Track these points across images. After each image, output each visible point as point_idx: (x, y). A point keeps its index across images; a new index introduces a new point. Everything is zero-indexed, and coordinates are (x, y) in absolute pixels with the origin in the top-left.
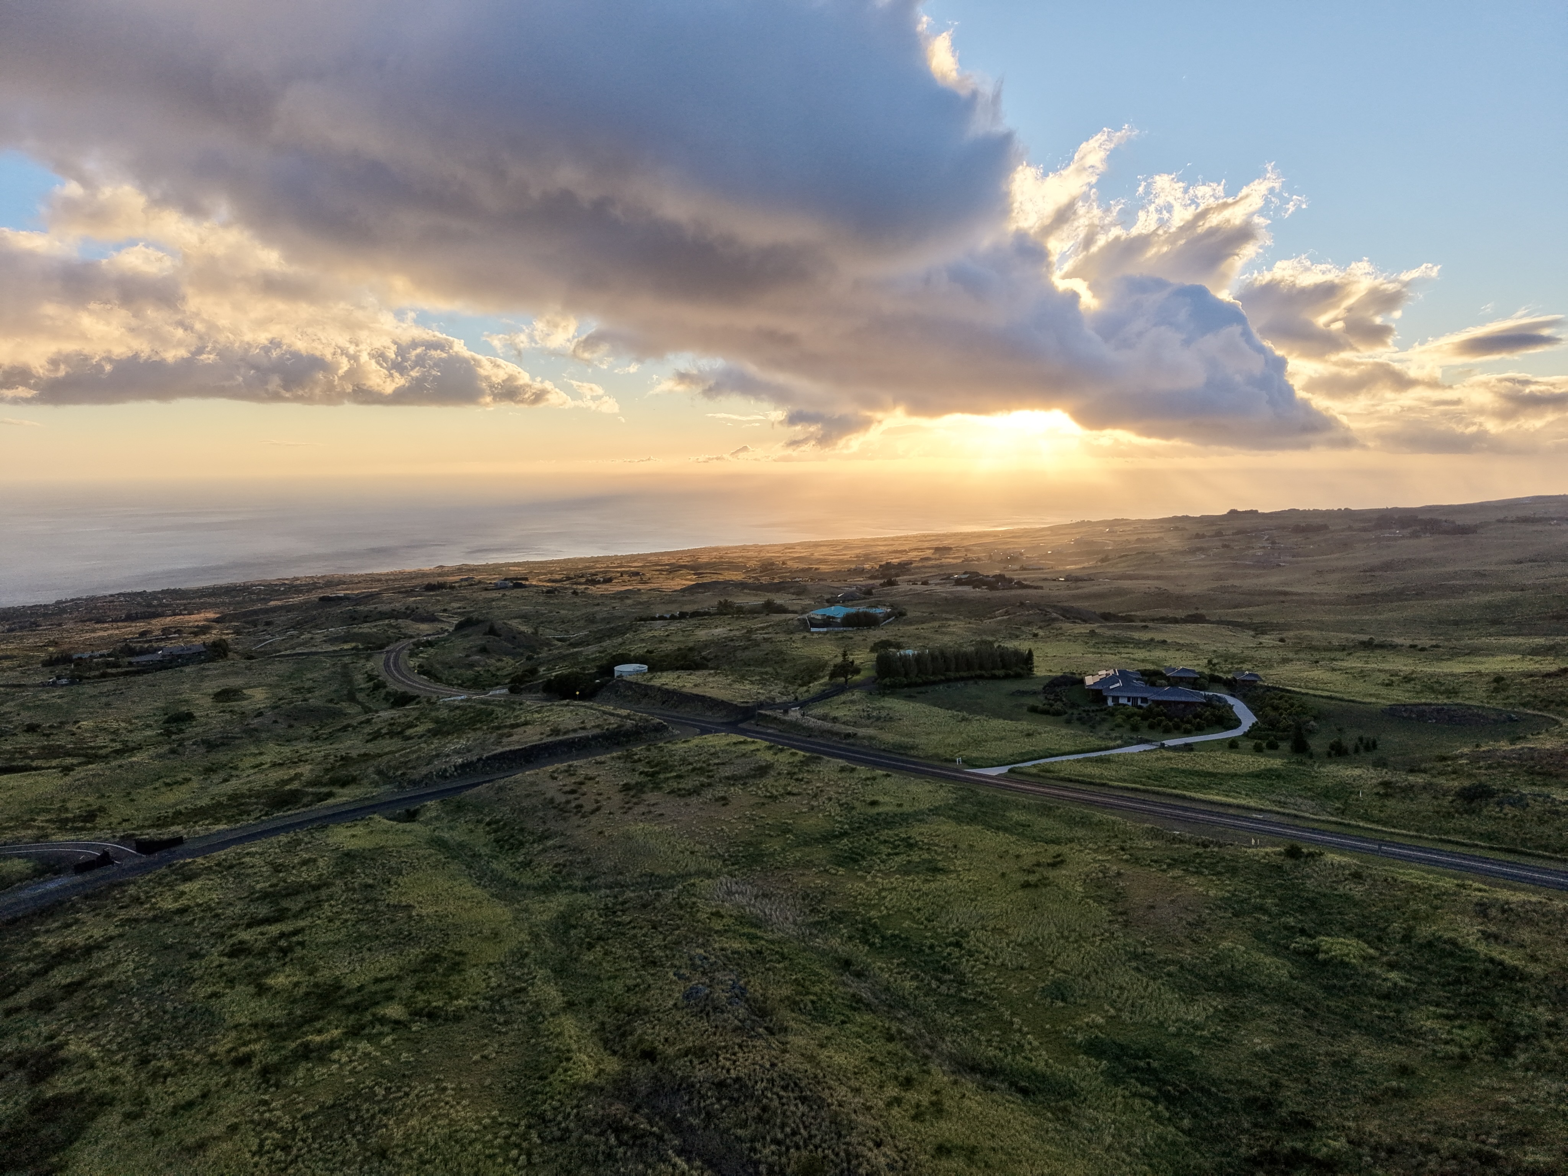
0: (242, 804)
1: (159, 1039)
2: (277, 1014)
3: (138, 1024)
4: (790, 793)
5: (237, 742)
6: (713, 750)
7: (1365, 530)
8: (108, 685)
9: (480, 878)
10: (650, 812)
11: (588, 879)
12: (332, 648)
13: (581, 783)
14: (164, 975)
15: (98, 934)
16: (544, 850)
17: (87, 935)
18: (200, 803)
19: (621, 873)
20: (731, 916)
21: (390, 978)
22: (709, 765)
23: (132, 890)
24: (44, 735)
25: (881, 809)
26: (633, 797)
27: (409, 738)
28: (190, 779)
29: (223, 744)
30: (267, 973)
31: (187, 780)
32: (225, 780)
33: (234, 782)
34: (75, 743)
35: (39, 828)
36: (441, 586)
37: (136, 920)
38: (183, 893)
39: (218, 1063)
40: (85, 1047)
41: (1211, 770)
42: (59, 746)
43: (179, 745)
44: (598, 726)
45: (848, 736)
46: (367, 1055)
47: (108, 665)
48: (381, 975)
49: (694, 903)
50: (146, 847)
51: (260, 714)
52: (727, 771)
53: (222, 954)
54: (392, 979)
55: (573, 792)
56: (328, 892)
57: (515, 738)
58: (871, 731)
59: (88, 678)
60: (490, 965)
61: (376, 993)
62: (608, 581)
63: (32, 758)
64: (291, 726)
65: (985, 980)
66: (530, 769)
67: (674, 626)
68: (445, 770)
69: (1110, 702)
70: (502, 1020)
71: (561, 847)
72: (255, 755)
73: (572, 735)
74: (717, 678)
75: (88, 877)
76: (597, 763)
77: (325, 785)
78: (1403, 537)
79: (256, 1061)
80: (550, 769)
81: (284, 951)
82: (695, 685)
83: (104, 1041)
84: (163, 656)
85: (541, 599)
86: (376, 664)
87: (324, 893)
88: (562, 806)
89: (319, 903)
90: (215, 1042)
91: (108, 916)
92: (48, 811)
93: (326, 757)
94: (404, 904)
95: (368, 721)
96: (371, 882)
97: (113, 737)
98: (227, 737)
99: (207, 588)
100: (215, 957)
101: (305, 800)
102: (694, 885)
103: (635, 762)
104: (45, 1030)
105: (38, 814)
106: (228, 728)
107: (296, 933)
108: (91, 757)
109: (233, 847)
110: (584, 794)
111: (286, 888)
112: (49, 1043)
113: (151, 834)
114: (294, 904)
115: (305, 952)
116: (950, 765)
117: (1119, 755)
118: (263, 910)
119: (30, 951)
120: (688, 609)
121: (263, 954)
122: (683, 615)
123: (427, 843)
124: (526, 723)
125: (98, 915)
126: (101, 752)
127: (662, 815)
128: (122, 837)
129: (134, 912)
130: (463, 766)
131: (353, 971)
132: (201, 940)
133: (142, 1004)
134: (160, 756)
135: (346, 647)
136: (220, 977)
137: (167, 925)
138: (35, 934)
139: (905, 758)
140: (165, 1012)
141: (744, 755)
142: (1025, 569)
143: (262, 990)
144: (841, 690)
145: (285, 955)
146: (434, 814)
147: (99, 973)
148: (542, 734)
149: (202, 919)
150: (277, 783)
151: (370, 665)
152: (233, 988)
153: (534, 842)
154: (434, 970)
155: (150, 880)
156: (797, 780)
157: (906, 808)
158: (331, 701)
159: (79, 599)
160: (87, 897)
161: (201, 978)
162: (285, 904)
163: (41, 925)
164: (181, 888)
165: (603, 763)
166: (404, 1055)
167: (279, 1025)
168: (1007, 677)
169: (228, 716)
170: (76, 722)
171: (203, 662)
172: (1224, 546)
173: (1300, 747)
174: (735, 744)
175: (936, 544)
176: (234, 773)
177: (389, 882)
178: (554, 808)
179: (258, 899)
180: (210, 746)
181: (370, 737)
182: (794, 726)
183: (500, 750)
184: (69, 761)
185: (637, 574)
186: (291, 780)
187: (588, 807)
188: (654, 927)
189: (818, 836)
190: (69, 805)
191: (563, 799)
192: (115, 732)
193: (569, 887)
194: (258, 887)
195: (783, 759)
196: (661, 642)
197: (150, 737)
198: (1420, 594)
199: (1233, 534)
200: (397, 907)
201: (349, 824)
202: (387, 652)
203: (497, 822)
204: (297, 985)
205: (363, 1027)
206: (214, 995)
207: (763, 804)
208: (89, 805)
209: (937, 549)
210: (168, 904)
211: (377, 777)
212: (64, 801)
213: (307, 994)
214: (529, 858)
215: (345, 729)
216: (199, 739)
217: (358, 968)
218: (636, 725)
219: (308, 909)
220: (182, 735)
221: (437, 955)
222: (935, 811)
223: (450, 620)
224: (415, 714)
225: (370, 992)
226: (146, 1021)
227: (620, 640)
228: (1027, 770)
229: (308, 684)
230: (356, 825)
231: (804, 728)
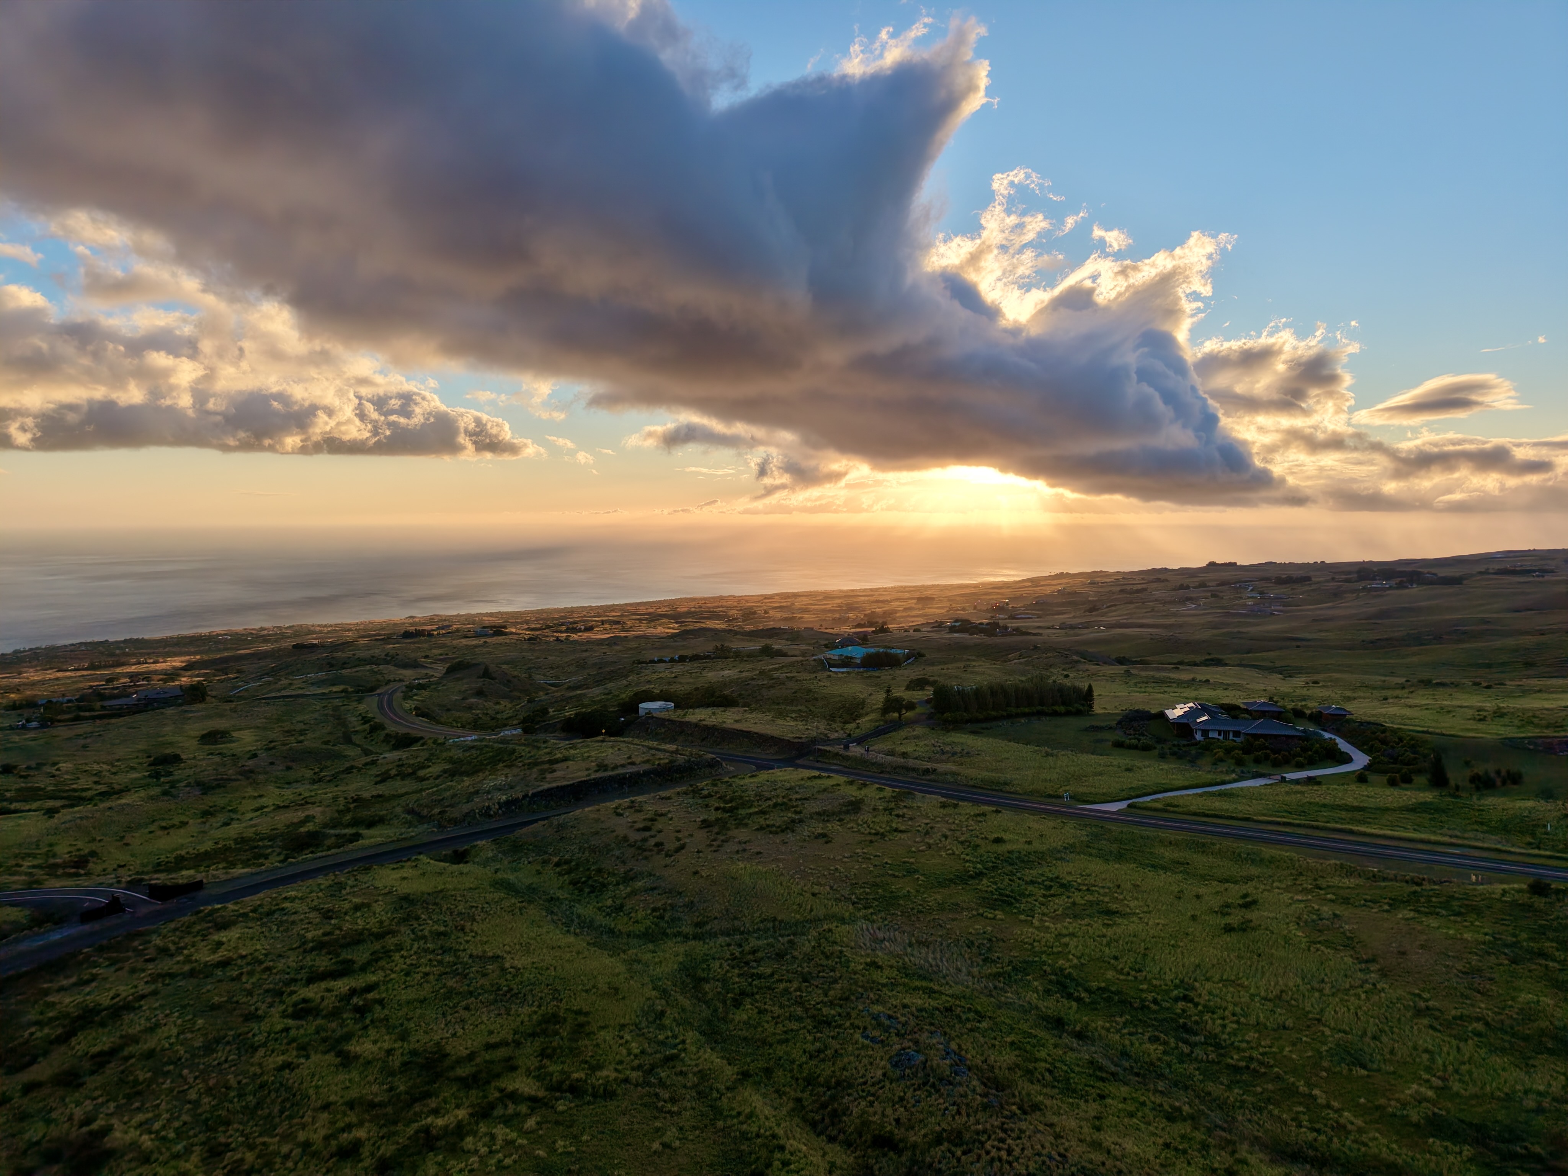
0: (256, 847)
1: (228, 1123)
2: (375, 1088)
3: (196, 1103)
4: (896, 830)
5: (234, 784)
6: (788, 785)
7: (1347, 581)
8: (84, 727)
9: (567, 925)
10: (744, 850)
11: (698, 925)
12: (320, 691)
13: (652, 820)
14: (218, 1041)
15: (125, 991)
16: (634, 893)
17: (112, 993)
18: (202, 849)
19: (736, 918)
20: (891, 967)
21: (504, 1043)
22: (791, 800)
23: (157, 941)
24: (21, 777)
25: (1009, 847)
26: (718, 833)
27: (423, 779)
28: (187, 823)
29: (219, 786)
30: (348, 1037)
31: (184, 824)
32: (226, 824)
33: (235, 825)
34: (55, 785)
35: (26, 874)
36: (419, 633)
37: (172, 976)
38: (220, 944)
39: (314, 1154)
40: (133, 1134)
41: (1356, 804)
42: (39, 789)
43: (172, 787)
44: (648, 761)
45: (927, 771)
46: (509, 1143)
47: (80, 708)
48: (493, 1039)
49: (841, 952)
50: (159, 892)
51: (255, 756)
52: (813, 807)
53: (284, 1015)
54: (507, 1044)
55: (647, 829)
56: (395, 940)
57: (558, 774)
58: (951, 767)
59: (59, 721)
60: (623, 1026)
61: (492, 1062)
62: (590, 629)
63: (11, 800)
64: (289, 768)
65: (1248, 1042)
66: (589, 806)
67: (678, 668)
68: (489, 808)
69: (1199, 737)
70: (667, 1096)
71: (653, 889)
72: (255, 798)
73: (621, 771)
74: (754, 715)
75: (96, 926)
76: (662, 799)
77: (348, 826)
78: (1390, 588)
79: (365, 1151)
80: (613, 805)
81: (361, 1011)
82: (736, 721)
83: (157, 1126)
84: (139, 700)
85: (525, 646)
86: (369, 706)
87: (391, 941)
88: (639, 844)
89: (387, 953)
90: (304, 1127)
91: (133, 971)
92: (34, 856)
93: (335, 799)
94: (490, 954)
95: (374, 763)
96: (442, 929)
97: (96, 779)
98: (222, 779)
99: (171, 638)
100: (276, 1021)
101: (328, 842)
102: (830, 930)
103: (705, 797)
104: (79, 1113)
105: (23, 858)
106: (221, 770)
107: (370, 988)
108: (75, 799)
109: (267, 892)
110: (660, 831)
111: (344, 937)
112: (85, 1129)
113: (160, 879)
114: (360, 955)
115: (386, 1012)
116: (1058, 801)
117: (1242, 789)
118: (323, 962)
119: (42, 1013)
120: (689, 653)
121: (334, 1014)
122: (682, 659)
123: (491, 886)
124: (565, 759)
125: (121, 969)
126: (84, 794)
127: (759, 853)
128: (129, 882)
129: (166, 965)
130: (508, 803)
131: (454, 1035)
132: (255, 999)
133: (196, 1078)
134: (152, 798)
135: (335, 689)
136: (289, 1044)
137: (209, 980)
138: (46, 992)
139: (1001, 794)
140: (228, 1088)
141: (825, 790)
142: (1014, 618)
143: (347, 1060)
144: (896, 726)
145: (363, 1016)
146: (490, 854)
147: (134, 1040)
148: (587, 769)
149: (251, 973)
150: (288, 826)
151: (362, 707)
152: (307, 1057)
153: (618, 884)
154: (556, 1033)
155: (176, 929)
156: (898, 816)
157: (1037, 846)
158: (327, 743)
159: (37, 648)
160: (101, 949)
161: (264, 1045)
162: (346, 955)
163: (51, 981)
164: (216, 937)
165: (669, 798)
166: (560, 1143)
167: (381, 1105)
168: (1068, 713)
169: (217, 759)
170: (54, 764)
171: (181, 705)
172: (1213, 596)
173: (1439, 780)
174: (809, 778)
175: (917, 594)
176: (234, 816)
177: (463, 929)
178: (630, 846)
179: (313, 949)
180: (206, 788)
181: (379, 779)
182: (863, 762)
183: (546, 786)
184: (50, 804)
185: (618, 623)
186: (303, 822)
187: (670, 846)
188: (805, 980)
189: (952, 876)
190: (59, 849)
191: (638, 836)
192: (98, 774)
193: (679, 934)
194: (309, 935)
195: (871, 794)
196: (669, 683)
197: (136, 779)
198: (1438, 638)
199: (1218, 585)
200: (483, 958)
201: (392, 866)
202: (379, 695)
203: (567, 862)
204: (389, 1052)
205: (492, 1106)
206: (288, 1066)
207: (871, 842)
208: (79, 850)
209: (920, 599)
210: (204, 956)
211: (409, 817)
212: (51, 845)
213: (404, 1064)
214: (618, 902)
215: (349, 770)
216: (191, 780)
217: (460, 1032)
218: (689, 761)
219: (377, 961)
220: (171, 778)
221: (555, 1016)
222: (1070, 848)
223: (433, 666)
224: (425, 755)
225: (486, 1062)
226: (206, 1100)
227: (625, 682)
228: (1149, 805)
229: (301, 726)
230: (402, 867)
231: (873, 764)
